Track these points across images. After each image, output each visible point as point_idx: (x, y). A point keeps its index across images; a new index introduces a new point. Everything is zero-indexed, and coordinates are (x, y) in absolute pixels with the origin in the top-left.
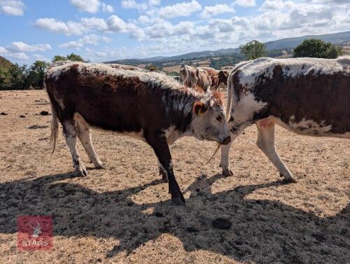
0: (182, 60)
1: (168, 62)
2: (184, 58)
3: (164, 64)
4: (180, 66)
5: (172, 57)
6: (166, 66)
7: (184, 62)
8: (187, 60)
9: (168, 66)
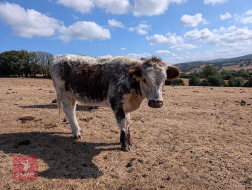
0: (241, 61)
1: (228, 62)
2: (243, 59)
3: (224, 64)
4: (239, 65)
5: (232, 59)
6: (225, 66)
7: (242, 62)
8: (246, 60)
9: (227, 66)
